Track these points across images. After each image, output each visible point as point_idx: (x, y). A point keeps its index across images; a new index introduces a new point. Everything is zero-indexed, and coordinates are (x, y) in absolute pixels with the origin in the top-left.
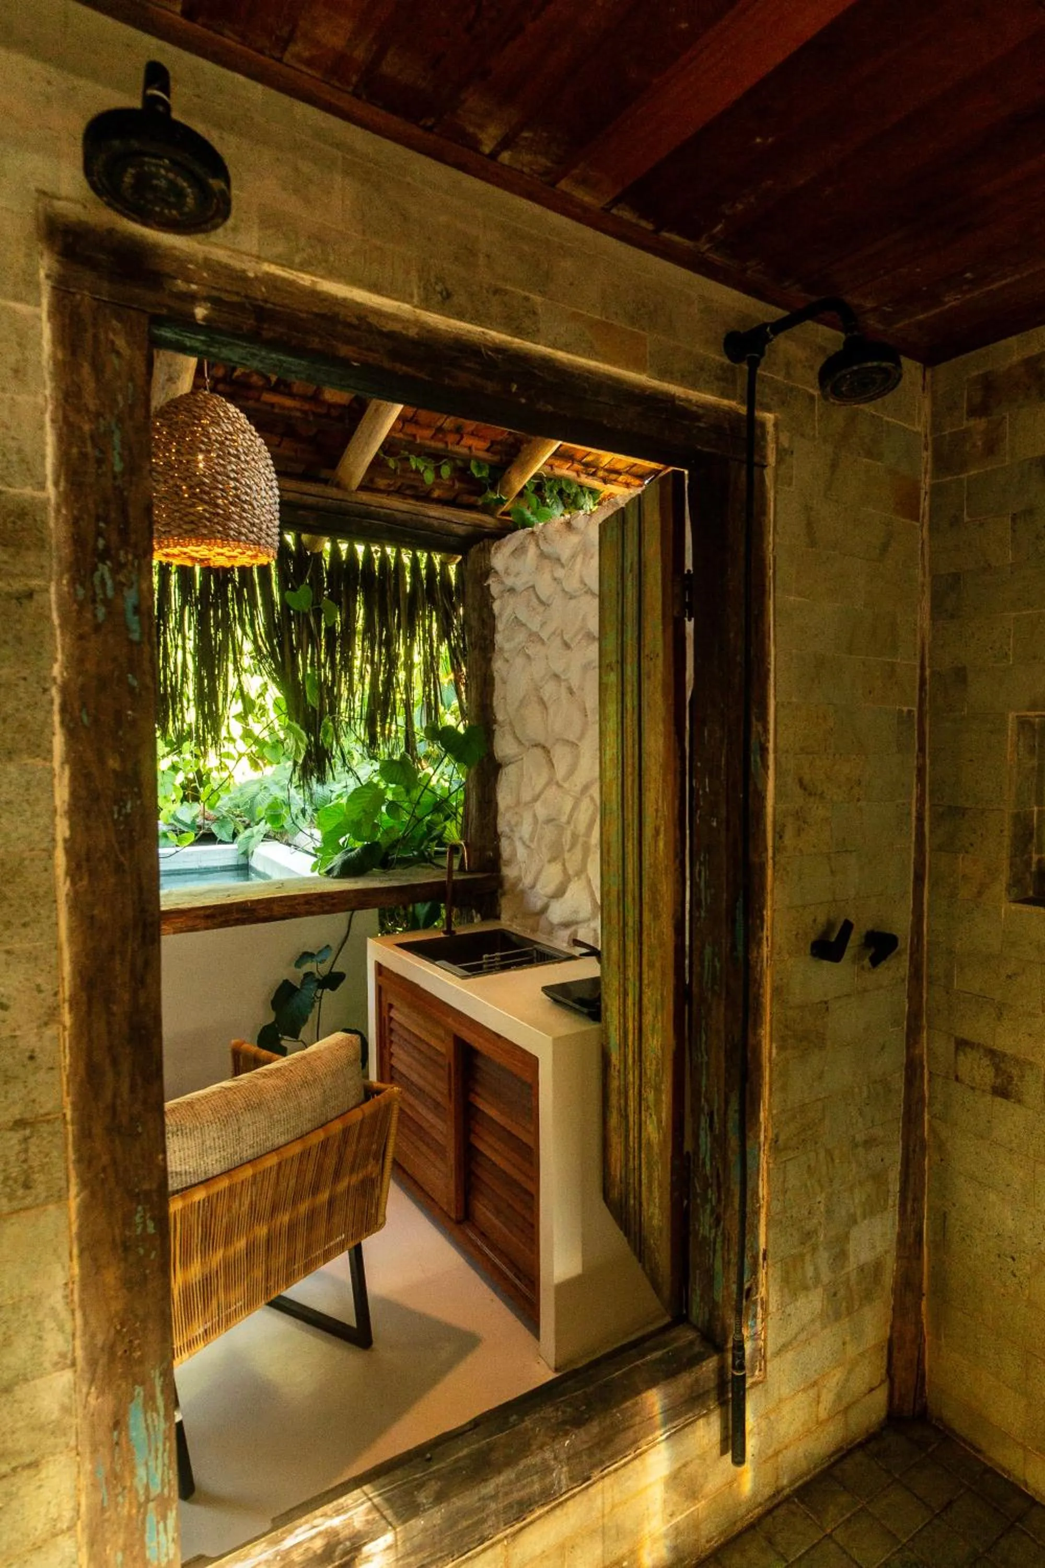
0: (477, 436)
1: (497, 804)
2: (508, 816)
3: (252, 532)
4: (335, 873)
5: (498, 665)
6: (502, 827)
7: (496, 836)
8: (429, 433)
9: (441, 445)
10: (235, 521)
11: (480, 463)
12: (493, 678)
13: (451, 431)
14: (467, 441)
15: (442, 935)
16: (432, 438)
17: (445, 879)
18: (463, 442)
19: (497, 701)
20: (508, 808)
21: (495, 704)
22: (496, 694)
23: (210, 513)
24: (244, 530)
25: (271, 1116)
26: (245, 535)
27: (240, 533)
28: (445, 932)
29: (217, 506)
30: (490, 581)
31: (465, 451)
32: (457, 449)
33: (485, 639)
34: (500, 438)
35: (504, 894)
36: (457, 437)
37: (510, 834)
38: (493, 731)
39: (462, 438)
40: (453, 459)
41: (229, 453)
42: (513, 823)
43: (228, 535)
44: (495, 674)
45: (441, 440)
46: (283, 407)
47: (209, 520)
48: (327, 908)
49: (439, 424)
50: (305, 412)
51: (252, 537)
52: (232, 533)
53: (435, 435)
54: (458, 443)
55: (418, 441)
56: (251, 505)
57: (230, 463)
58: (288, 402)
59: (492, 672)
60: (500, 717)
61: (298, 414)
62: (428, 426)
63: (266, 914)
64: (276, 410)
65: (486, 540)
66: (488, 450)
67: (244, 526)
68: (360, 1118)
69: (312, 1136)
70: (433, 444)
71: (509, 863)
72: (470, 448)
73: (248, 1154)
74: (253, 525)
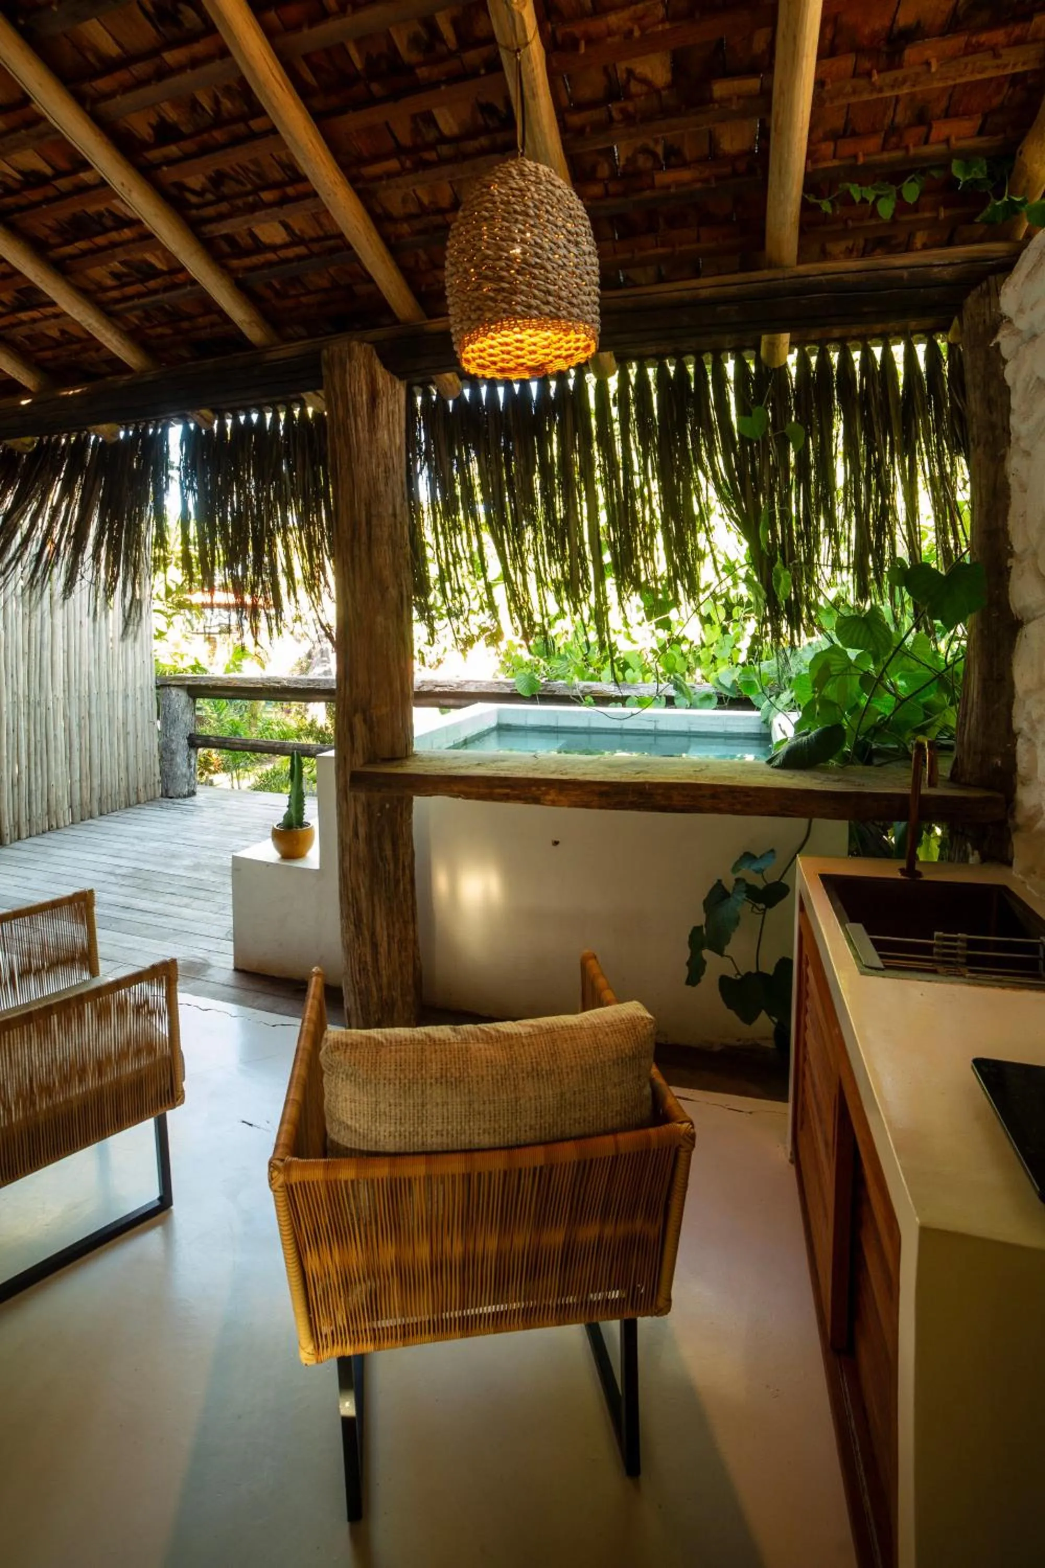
0: (956, 115)
1: (1012, 685)
2: (1030, 704)
3: (548, 303)
4: (777, 762)
5: (1015, 463)
6: (1020, 722)
7: (1011, 736)
8: (874, 143)
9: (898, 154)
10: (522, 292)
11: (967, 157)
12: (1006, 487)
13: (910, 126)
14: (941, 129)
15: (899, 876)
16: (884, 148)
17: (908, 791)
18: (933, 136)
19: (1013, 524)
20: (1028, 692)
21: (1010, 528)
22: (1012, 511)
23: (495, 290)
24: (534, 302)
25: (470, 1103)
26: (537, 308)
27: (530, 307)
28: (902, 871)
29: (502, 279)
30: (999, 338)
31: (942, 148)
32: (927, 150)
33: (992, 427)
34: (997, 101)
35: (1017, 828)
36: (923, 130)
37: (1030, 736)
38: (1008, 570)
39: (930, 128)
40: (923, 171)
41: (515, 211)
42: (1035, 716)
43: (515, 313)
44: (1012, 480)
45: (897, 147)
46: (679, 184)
47: (494, 300)
48: (738, 807)
49: (887, 121)
50: (706, 181)
51: (546, 309)
52: (519, 308)
53: (885, 141)
54: (926, 142)
55: (861, 160)
56: (543, 267)
57: (516, 221)
58: (686, 175)
59: (1006, 478)
60: (1018, 545)
61: (699, 185)
62: (874, 132)
63: (664, 802)
64: (673, 190)
65: (991, 278)
66: (981, 132)
67: (535, 297)
68: (611, 1153)
69: (527, 1151)
70: (886, 156)
71: (1026, 782)
72: (947, 141)
73: (434, 1142)
74: (548, 292)
